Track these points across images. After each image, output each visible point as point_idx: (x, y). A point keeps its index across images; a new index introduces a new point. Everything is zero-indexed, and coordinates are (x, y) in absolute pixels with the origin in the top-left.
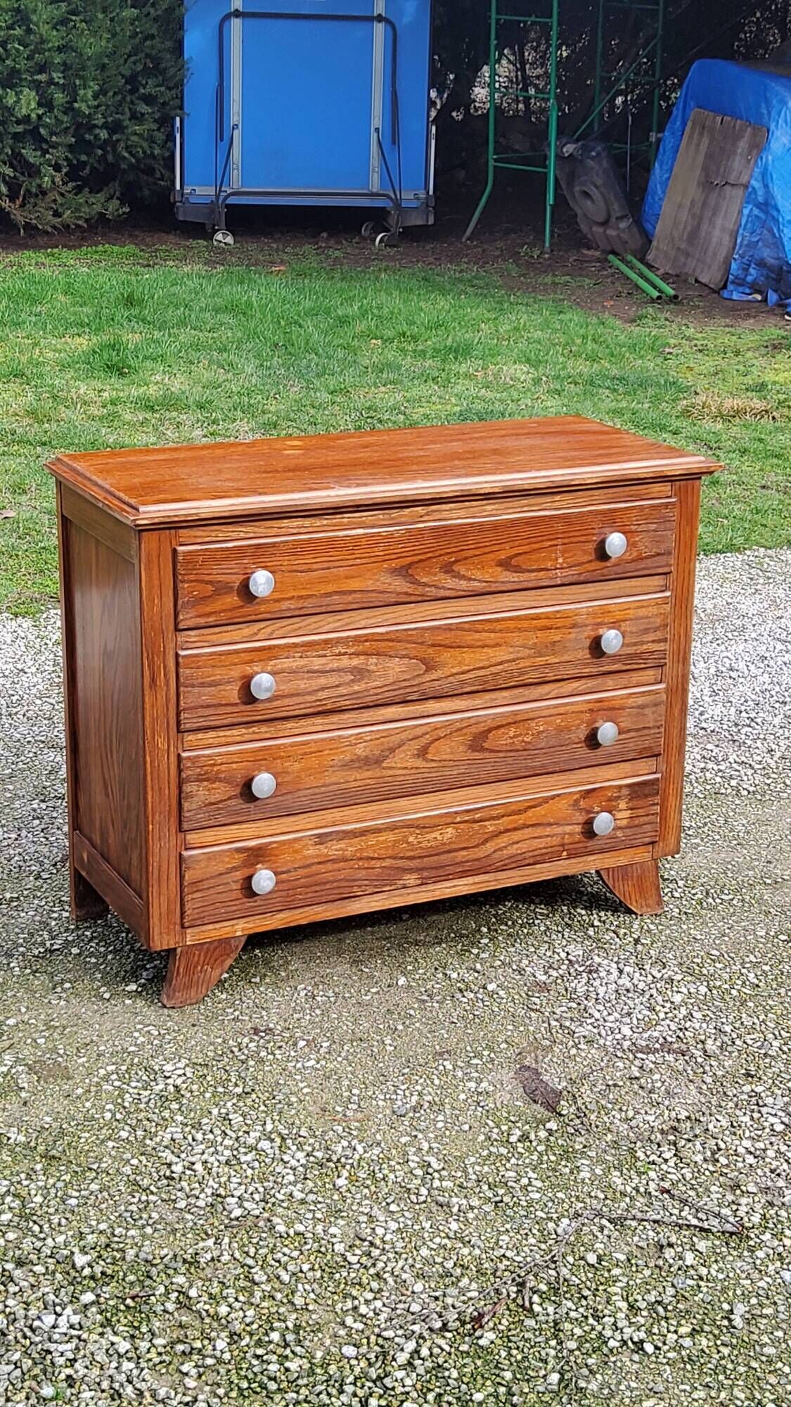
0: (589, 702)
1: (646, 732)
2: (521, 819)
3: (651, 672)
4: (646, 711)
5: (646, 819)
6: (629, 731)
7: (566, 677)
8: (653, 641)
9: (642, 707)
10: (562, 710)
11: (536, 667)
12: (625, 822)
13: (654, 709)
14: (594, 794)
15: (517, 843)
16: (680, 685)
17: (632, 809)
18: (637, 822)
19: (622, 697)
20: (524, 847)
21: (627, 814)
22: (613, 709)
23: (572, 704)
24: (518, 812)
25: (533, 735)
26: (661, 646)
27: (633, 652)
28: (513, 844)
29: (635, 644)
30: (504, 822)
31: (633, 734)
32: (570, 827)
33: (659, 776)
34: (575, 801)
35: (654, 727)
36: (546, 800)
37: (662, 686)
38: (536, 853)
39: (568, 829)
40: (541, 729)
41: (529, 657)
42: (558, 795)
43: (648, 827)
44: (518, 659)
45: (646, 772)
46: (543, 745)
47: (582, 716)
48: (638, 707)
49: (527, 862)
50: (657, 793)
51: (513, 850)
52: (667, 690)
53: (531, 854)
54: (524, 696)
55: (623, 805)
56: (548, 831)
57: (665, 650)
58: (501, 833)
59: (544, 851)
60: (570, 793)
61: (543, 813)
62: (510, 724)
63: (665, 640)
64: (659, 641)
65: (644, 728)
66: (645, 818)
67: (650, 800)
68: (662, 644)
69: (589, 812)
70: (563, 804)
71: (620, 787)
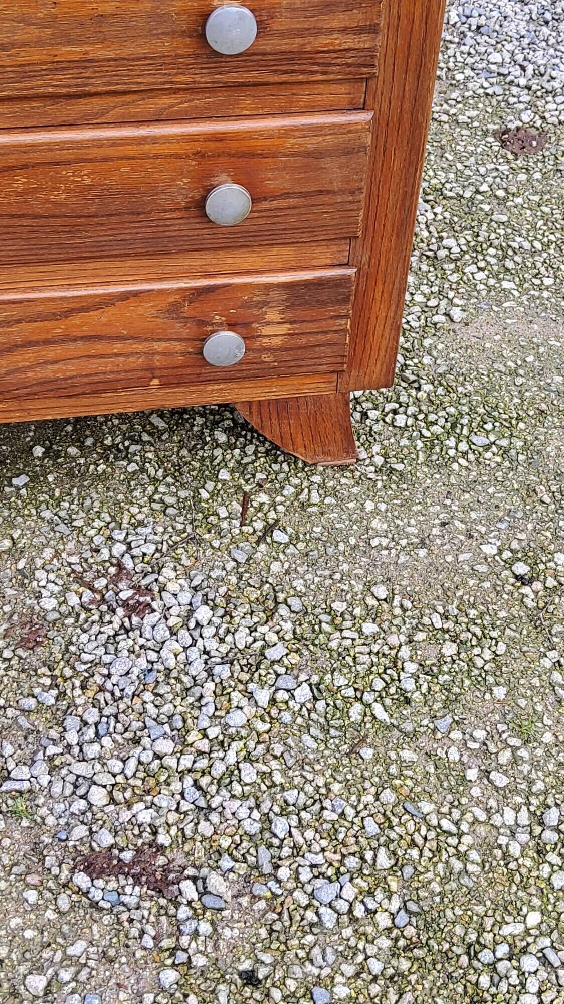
0: (192, 138)
1: (326, 199)
2: (59, 328)
3: (343, 89)
4: (326, 163)
5: (322, 338)
6: (287, 195)
7: (134, 88)
8: (344, 30)
9: (317, 154)
10: (131, 150)
11: (58, 67)
12: (276, 342)
13: (343, 159)
14: (212, 296)
15: (55, 362)
16: (406, 116)
17: (291, 323)
18: (303, 341)
19: (268, 135)
20: (71, 369)
21: (284, 329)
22: (253, 155)
23: (155, 140)
24: (53, 317)
25: (68, 191)
26: (364, 41)
27: (294, 48)
28: (46, 363)
29: (301, 33)
30: (26, 330)
31: (292, 201)
32: (164, 345)
33: (351, 271)
34: (172, 304)
35: (342, 192)
36: (108, 301)
37: (364, 117)
38: (96, 379)
39: (159, 346)
40: (87, 181)
41: (39, 43)
42: (136, 294)
43: (328, 350)
44: (13, 45)
45: (328, 261)
46: (93, 210)
47: (180, 163)
48: (308, 154)
49: (79, 390)
50: (348, 297)
51: (49, 372)
52: (376, 124)
53: (85, 380)
54: (45, 114)
55: (273, 315)
56: (118, 347)
57: (372, 49)
58: (16, 346)
59: (112, 376)
60: (161, 292)
61: (104, 320)
62: (12, 168)
63: (373, 29)
64: (360, 30)
65: (321, 192)
66: (319, 337)
67: (331, 310)
68: (364, 37)
69: (202, 323)
70: (146, 308)
71: (268, 287)
